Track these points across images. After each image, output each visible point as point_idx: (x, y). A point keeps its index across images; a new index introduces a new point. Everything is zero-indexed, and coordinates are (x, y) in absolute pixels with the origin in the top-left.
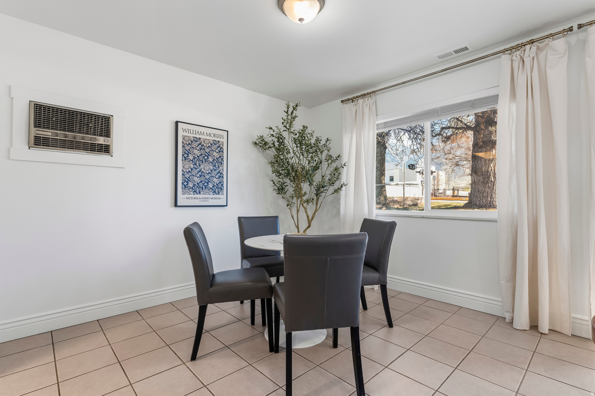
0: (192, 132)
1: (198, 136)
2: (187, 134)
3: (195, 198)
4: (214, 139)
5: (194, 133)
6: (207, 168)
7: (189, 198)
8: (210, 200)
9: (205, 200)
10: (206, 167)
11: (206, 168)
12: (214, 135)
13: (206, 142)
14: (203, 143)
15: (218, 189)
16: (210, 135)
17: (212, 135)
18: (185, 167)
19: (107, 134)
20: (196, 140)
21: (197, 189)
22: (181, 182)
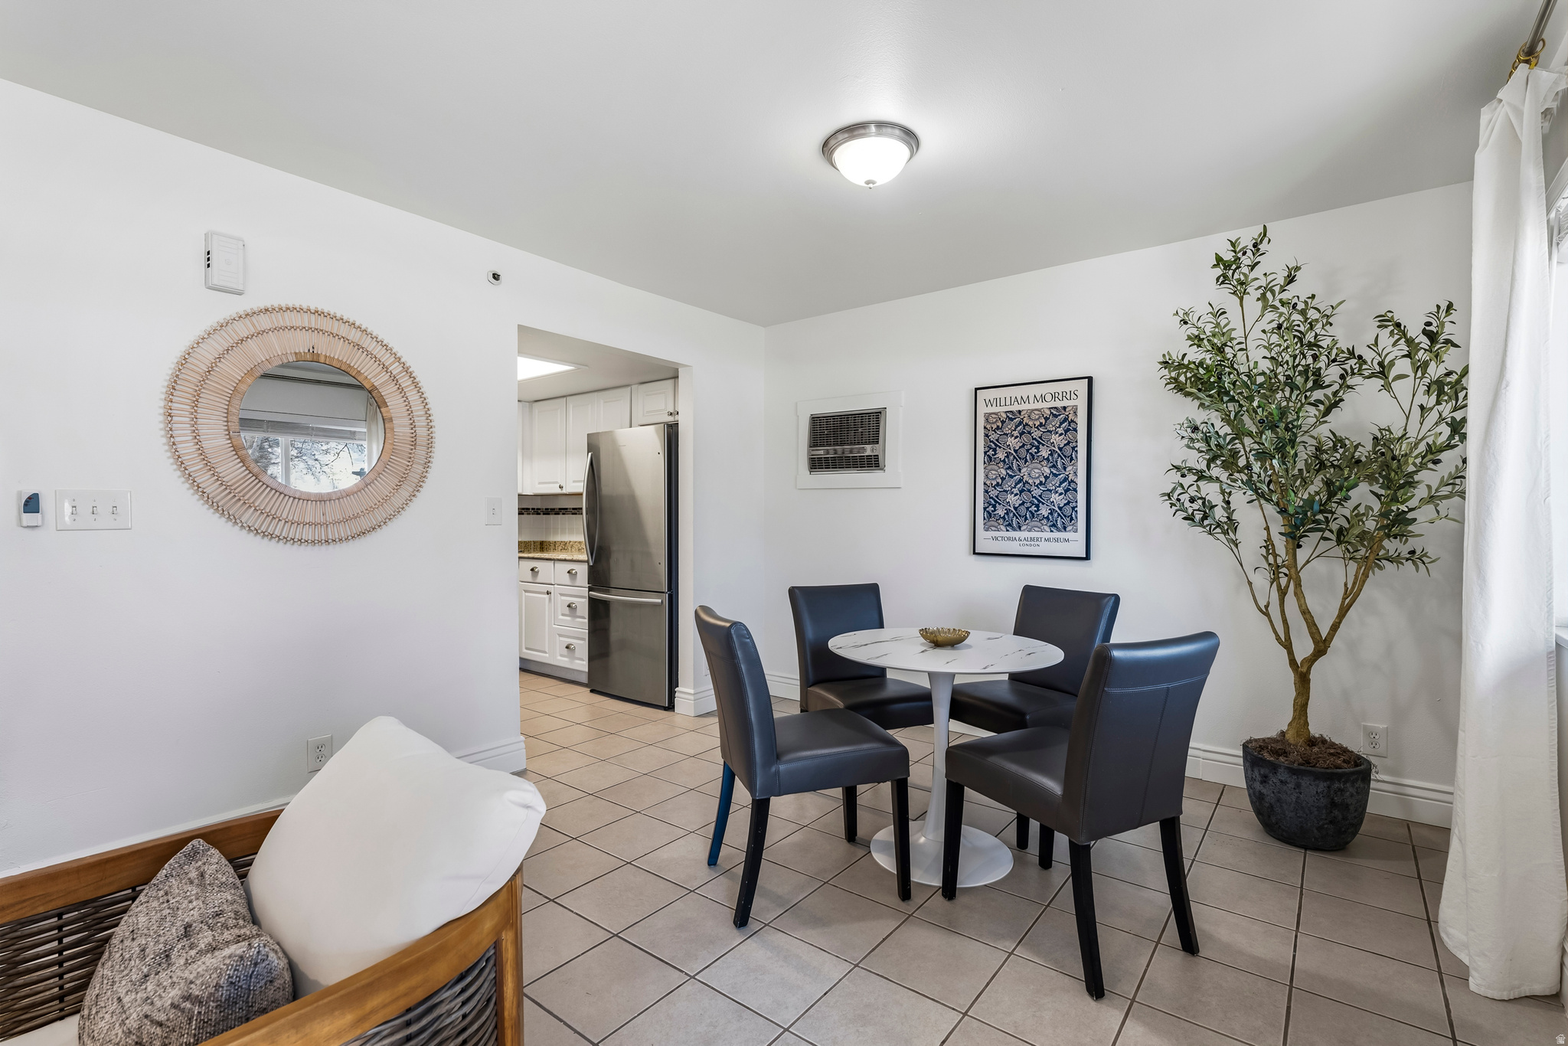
0: (1003, 403)
1: (1015, 408)
2: (994, 409)
3: (1009, 539)
4: (1053, 404)
5: (1008, 403)
6: (1035, 473)
7: (997, 539)
8: (1043, 544)
9: (1032, 543)
10: (1034, 472)
11: (1033, 474)
12: (1054, 397)
13: (1033, 416)
14: (1026, 420)
15: (1062, 519)
16: (1043, 398)
17: (1048, 397)
18: (990, 475)
19: (875, 440)
20: (1011, 416)
21: (1013, 520)
22: (982, 506)
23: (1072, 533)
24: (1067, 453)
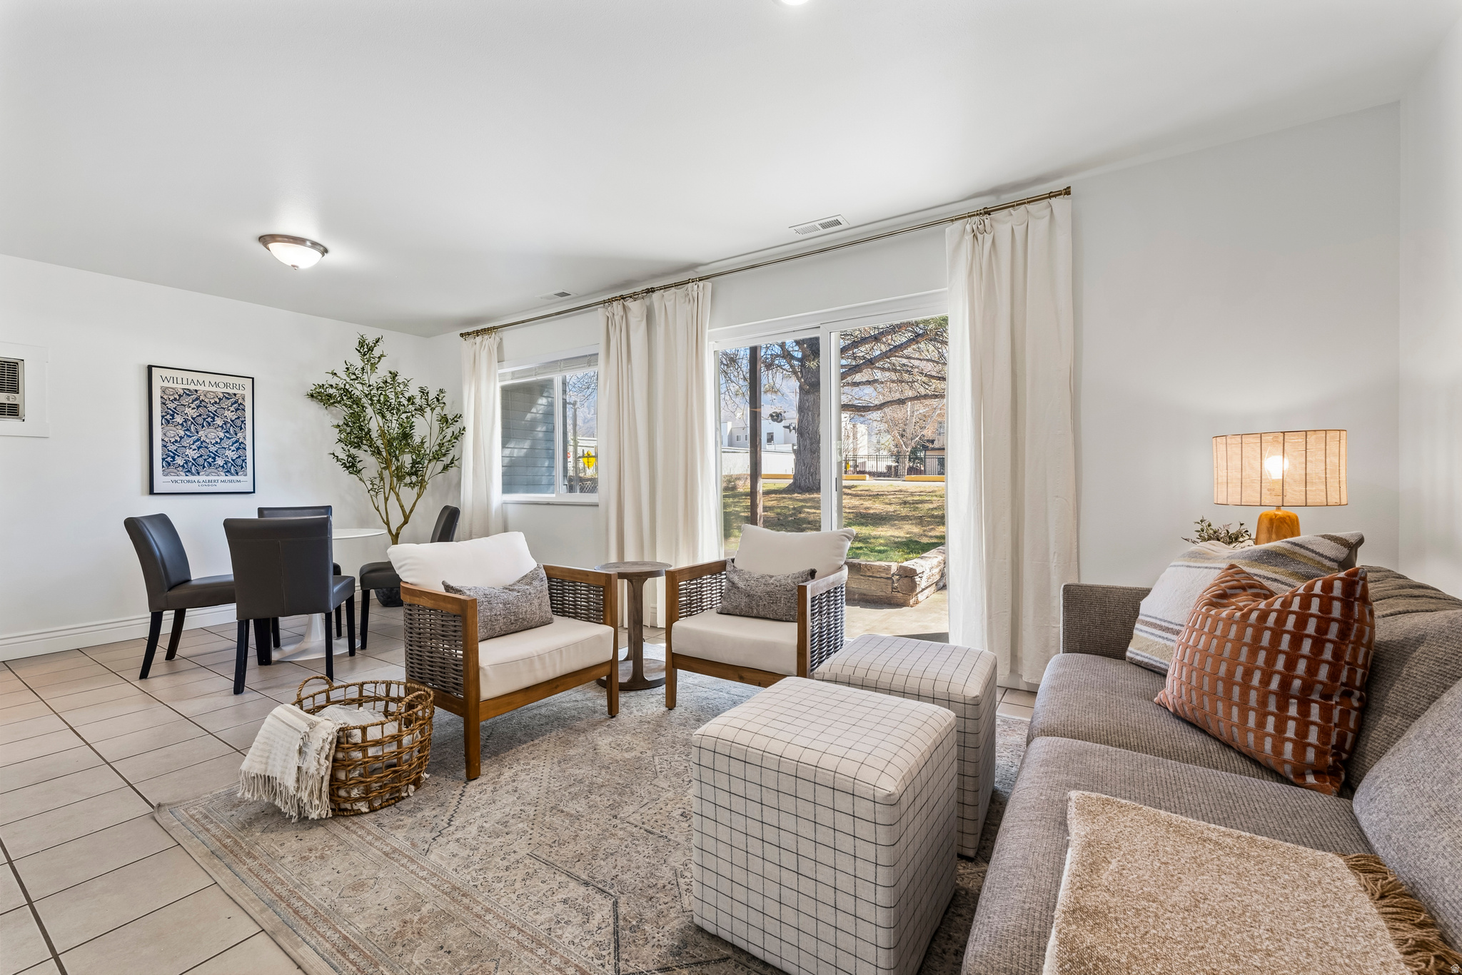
0: (180, 381)
1: (192, 387)
2: (171, 385)
3: (188, 481)
4: (225, 390)
5: (185, 382)
6: (212, 435)
7: (176, 482)
8: (219, 484)
9: (210, 484)
10: (210, 435)
11: (209, 436)
12: (226, 385)
13: (208, 396)
14: (201, 398)
15: (235, 467)
16: (217, 385)
17: (221, 385)
18: (168, 434)
19: (14, 388)
20: (188, 393)
21: (191, 468)
22: (161, 457)
23: (243, 477)
24: (239, 424)
